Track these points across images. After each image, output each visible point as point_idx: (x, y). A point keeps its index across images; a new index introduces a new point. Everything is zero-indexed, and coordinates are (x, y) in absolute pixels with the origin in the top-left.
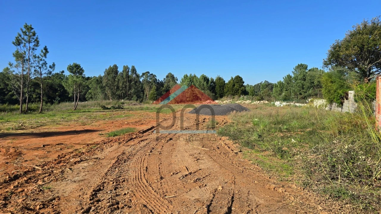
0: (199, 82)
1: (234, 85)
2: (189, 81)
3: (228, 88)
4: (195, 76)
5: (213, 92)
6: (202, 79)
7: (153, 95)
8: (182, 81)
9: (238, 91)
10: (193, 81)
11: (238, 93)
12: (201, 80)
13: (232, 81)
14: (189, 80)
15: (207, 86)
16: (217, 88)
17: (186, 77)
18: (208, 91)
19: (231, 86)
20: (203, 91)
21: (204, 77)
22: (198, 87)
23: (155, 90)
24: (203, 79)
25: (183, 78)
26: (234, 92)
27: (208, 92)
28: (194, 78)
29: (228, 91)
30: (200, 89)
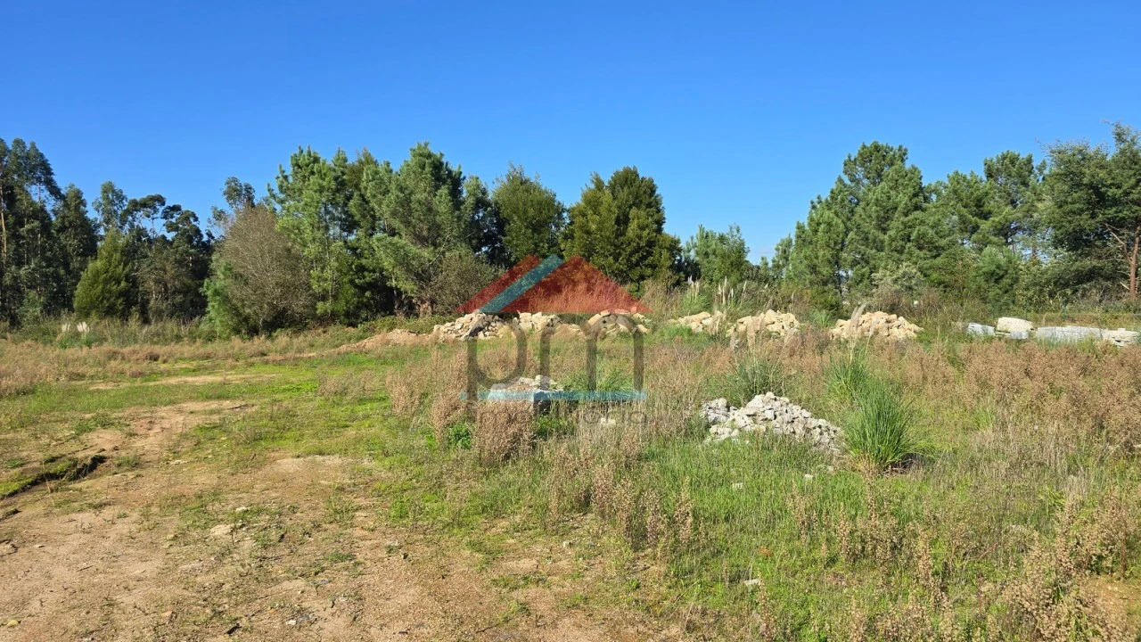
0: (401, 189)
1: (623, 221)
2: (333, 185)
3: (588, 233)
4: (369, 160)
5: (493, 258)
6: (423, 167)
7: (106, 281)
8: (281, 187)
9: (650, 254)
10: (357, 187)
11: (653, 267)
12: (410, 183)
13: (607, 197)
14: (329, 183)
15: (459, 218)
16: (518, 239)
17: (307, 166)
18: (463, 249)
19: (611, 224)
20: (426, 253)
21: (429, 156)
22: (397, 224)
23: (117, 256)
24: (428, 169)
25: (289, 171)
26: (628, 260)
27: (458, 257)
28: (361, 171)
29: (589, 252)
30: (404, 241)
